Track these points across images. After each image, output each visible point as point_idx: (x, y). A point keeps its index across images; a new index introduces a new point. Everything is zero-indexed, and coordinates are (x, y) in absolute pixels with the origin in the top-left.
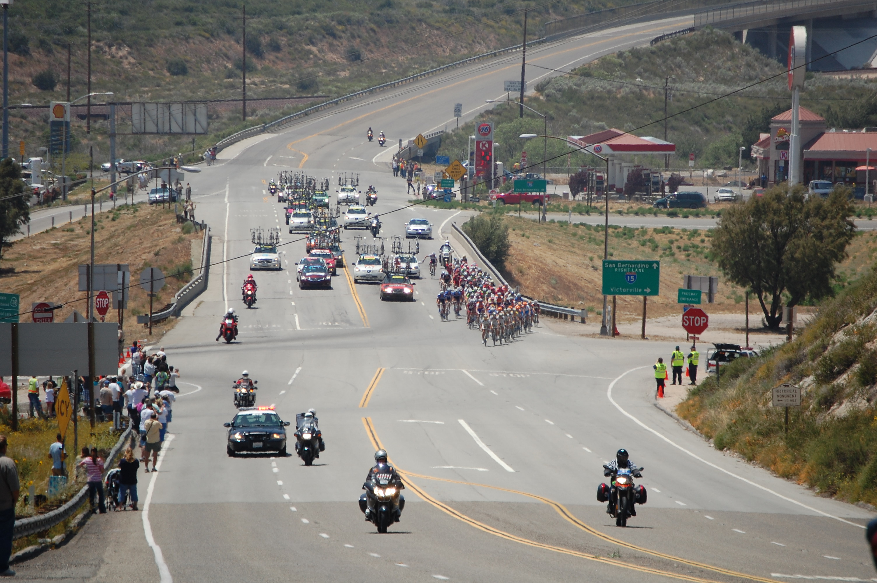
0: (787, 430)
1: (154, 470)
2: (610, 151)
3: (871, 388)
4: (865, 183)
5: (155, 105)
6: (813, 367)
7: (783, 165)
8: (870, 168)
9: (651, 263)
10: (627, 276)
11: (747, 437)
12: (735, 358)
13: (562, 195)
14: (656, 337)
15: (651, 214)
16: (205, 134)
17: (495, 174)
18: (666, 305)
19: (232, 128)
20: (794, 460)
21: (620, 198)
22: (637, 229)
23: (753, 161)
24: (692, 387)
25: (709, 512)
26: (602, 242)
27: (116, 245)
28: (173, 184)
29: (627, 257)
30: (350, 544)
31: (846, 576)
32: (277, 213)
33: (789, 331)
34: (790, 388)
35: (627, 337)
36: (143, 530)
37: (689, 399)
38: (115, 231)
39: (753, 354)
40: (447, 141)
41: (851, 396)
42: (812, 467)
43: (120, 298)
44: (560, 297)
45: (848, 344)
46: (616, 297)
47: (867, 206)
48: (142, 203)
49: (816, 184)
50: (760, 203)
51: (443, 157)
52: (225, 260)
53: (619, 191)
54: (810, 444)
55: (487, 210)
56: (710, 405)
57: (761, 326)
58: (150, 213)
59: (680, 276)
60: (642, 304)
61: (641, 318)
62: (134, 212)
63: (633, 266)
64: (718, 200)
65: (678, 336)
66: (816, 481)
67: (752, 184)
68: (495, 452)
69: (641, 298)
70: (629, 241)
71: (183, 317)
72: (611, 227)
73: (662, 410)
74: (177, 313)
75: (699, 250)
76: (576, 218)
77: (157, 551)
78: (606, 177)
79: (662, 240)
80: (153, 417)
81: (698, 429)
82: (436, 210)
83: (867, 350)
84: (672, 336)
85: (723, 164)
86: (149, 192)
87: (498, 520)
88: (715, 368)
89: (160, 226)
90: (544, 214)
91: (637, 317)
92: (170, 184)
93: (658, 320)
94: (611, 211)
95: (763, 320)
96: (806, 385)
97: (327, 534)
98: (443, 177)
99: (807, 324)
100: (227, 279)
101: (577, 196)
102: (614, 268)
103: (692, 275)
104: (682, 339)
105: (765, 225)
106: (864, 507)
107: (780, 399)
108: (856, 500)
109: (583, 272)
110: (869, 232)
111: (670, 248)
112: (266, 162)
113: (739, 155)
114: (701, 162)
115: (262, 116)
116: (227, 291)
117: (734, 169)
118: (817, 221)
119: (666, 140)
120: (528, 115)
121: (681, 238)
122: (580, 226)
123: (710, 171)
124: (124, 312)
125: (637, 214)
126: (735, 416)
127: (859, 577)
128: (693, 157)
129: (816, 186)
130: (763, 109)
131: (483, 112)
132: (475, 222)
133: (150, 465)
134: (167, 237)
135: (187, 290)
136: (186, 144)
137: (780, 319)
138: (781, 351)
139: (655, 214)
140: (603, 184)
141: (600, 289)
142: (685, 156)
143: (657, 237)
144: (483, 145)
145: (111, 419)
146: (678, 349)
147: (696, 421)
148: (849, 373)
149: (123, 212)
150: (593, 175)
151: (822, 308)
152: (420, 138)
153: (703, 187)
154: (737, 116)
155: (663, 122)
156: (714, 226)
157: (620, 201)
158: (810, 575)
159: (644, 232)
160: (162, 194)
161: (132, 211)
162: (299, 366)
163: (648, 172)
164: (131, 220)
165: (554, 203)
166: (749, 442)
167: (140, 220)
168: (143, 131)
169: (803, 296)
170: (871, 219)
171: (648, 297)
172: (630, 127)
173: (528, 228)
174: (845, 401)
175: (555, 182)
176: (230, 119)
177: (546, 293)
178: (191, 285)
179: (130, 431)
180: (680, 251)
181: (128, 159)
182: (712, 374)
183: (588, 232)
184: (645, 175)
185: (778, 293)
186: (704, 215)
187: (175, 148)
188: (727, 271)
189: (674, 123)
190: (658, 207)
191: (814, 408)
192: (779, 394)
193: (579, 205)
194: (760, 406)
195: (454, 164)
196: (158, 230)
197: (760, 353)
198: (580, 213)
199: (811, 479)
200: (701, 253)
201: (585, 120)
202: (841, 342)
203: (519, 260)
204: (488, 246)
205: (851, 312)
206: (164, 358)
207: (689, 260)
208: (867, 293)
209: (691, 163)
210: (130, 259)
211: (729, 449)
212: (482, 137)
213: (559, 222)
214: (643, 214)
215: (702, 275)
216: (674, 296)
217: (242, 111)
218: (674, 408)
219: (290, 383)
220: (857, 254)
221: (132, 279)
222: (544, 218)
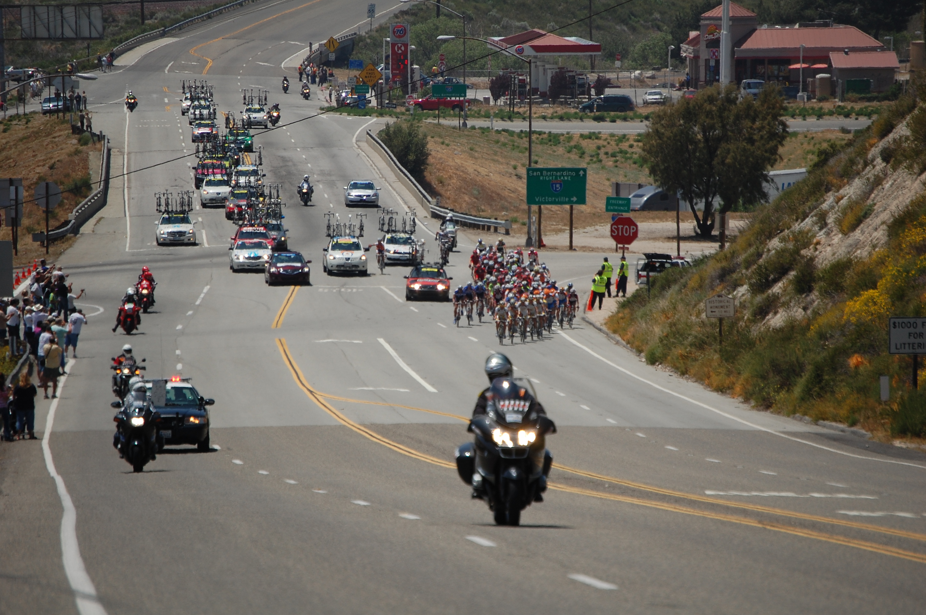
0: (721, 342)
1: (54, 396)
2: (533, 53)
3: (806, 297)
4: (799, 82)
5: (46, 8)
6: (747, 275)
7: (714, 64)
8: (804, 66)
9: (577, 170)
10: (552, 184)
11: (679, 351)
12: (665, 268)
13: (482, 100)
14: (584, 248)
15: (576, 119)
16: (101, 38)
17: (412, 78)
18: (594, 214)
19: (130, 32)
20: (729, 373)
21: (543, 103)
22: (563, 135)
23: (682, 60)
24: (620, 299)
25: (640, 429)
26: (526, 149)
27: (8, 158)
28: (67, 92)
29: (552, 165)
30: (266, 470)
31: (782, 491)
32: (180, 123)
33: (722, 238)
34: (724, 298)
35: (554, 248)
36: (44, 460)
37: (618, 312)
38: (7, 143)
39: (685, 263)
40: (360, 44)
41: (786, 305)
42: (747, 380)
43: (13, 215)
44: (483, 207)
45: (783, 251)
46: (542, 206)
47: (802, 105)
48: (34, 113)
49: (749, 83)
50: (691, 105)
51: (356, 61)
52: (125, 172)
53: (543, 95)
54: (745, 357)
55: (404, 117)
56: (642, 318)
57: (694, 234)
58: (43, 124)
59: (607, 183)
60: (569, 214)
61: (568, 228)
62: (27, 123)
63: (558, 174)
64: (646, 103)
65: (606, 247)
66: (751, 395)
67: (682, 85)
68: (417, 372)
69: (568, 207)
70: (555, 148)
71: (82, 234)
72: (535, 132)
73: (591, 324)
74: (76, 230)
75: (628, 155)
76: (499, 125)
77: (59, 481)
78: (528, 80)
79: (589, 146)
80: (52, 341)
81: (628, 343)
82: (350, 118)
83: (803, 257)
84: (599, 246)
85: (651, 65)
86: (42, 101)
87: (420, 442)
88: (645, 279)
89: (54, 138)
90: (465, 120)
91: (563, 228)
92: (64, 92)
93: (585, 230)
94: (535, 116)
95: (695, 228)
96: (740, 294)
97: (241, 459)
98: (357, 82)
99: (740, 232)
100: (129, 194)
101: (499, 100)
102: (538, 177)
103: (620, 182)
104: (610, 250)
105: (696, 129)
106: (801, 420)
107: (713, 310)
108: (792, 413)
109: (506, 181)
110: (803, 133)
111: (598, 154)
112: (168, 68)
113: (667, 55)
114: (627, 63)
115: (162, 19)
116: (128, 207)
117: (663, 70)
118: (747, 123)
119: (591, 40)
120: (445, 15)
121: (609, 143)
122: (503, 133)
123: (637, 72)
124: (19, 229)
125: (561, 118)
126: (667, 330)
127: (795, 492)
128: (619, 57)
129: (749, 86)
130: (692, 5)
131: (396, 13)
132: (392, 129)
133: (50, 391)
134: (62, 149)
135: (86, 206)
136: (80, 49)
137: (712, 226)
138: (714, 260)
139: (581, 119)
140: (526, 87)
141: (525, 199)
142: (611, 56)
143: (584, 143)
144: (399, 48)
145: (6, 343)
146: (606, 260)
147: (627, 334)
148: (785, 281)
149: (14, 122)
150: (515, 78)
151: (756, 213)
152: (331, 41)
153: (629, 89)
154: (665, 13)
155: (587, 21)
156: (642, 131)
157: (545, 105)
158: (746, 491)
159: (570, 138)
160: (56, 104)
161: (24, 121)
162: (207, 285)
163: (574, 74)
164: (24, 132)
165: (475, 108)
166: (682, 356)
167: (33, 132)
168: (33, 35)
169: (736, 202)
170: (805, 120)
171: (575, 206)
172: (553, 27)
173: (448, 136)
174: (780, 310)
175: (474, 86)
176: (127, 22)
177: (468, 203)
178: (90, 201)
179: (28, 358)
180: (607, 157)
181: (18, 66)
182: (642, 286)
183: (512, 138)
184: (569, 76)
185: (710, 199)
186: (632, 119)
187: (69, 54)
188: (657, 178)
189: (600, 22)
190: (584, 111)
191: (748, 319)
192: (712, 305)
193: (501, 110)
194: (693, 318)
195: (368, 68)
196: (52, 142)
197: (693, 262)
198: (502, 119)
199: (746, 393)
200: (630, 158)
201: (505, 21)
202: (776, 250)
203: (439, 170)
204: (406, 154)
205: (786, 219)
206: (61, 278)
207: (616, 166)
208: (802, 198)
209: (618, 64)
210: (23, 173)
211: (661, 364)
212: (398, 39)
213: (481, 128)
214: (569, 119)
215: (631, 182)
216: (601, 205)
217: (140, 14)
218: (603, 322)
219: (198, 303)
220: (792, 157)
221: (25, 194)
222: (465, 124)
